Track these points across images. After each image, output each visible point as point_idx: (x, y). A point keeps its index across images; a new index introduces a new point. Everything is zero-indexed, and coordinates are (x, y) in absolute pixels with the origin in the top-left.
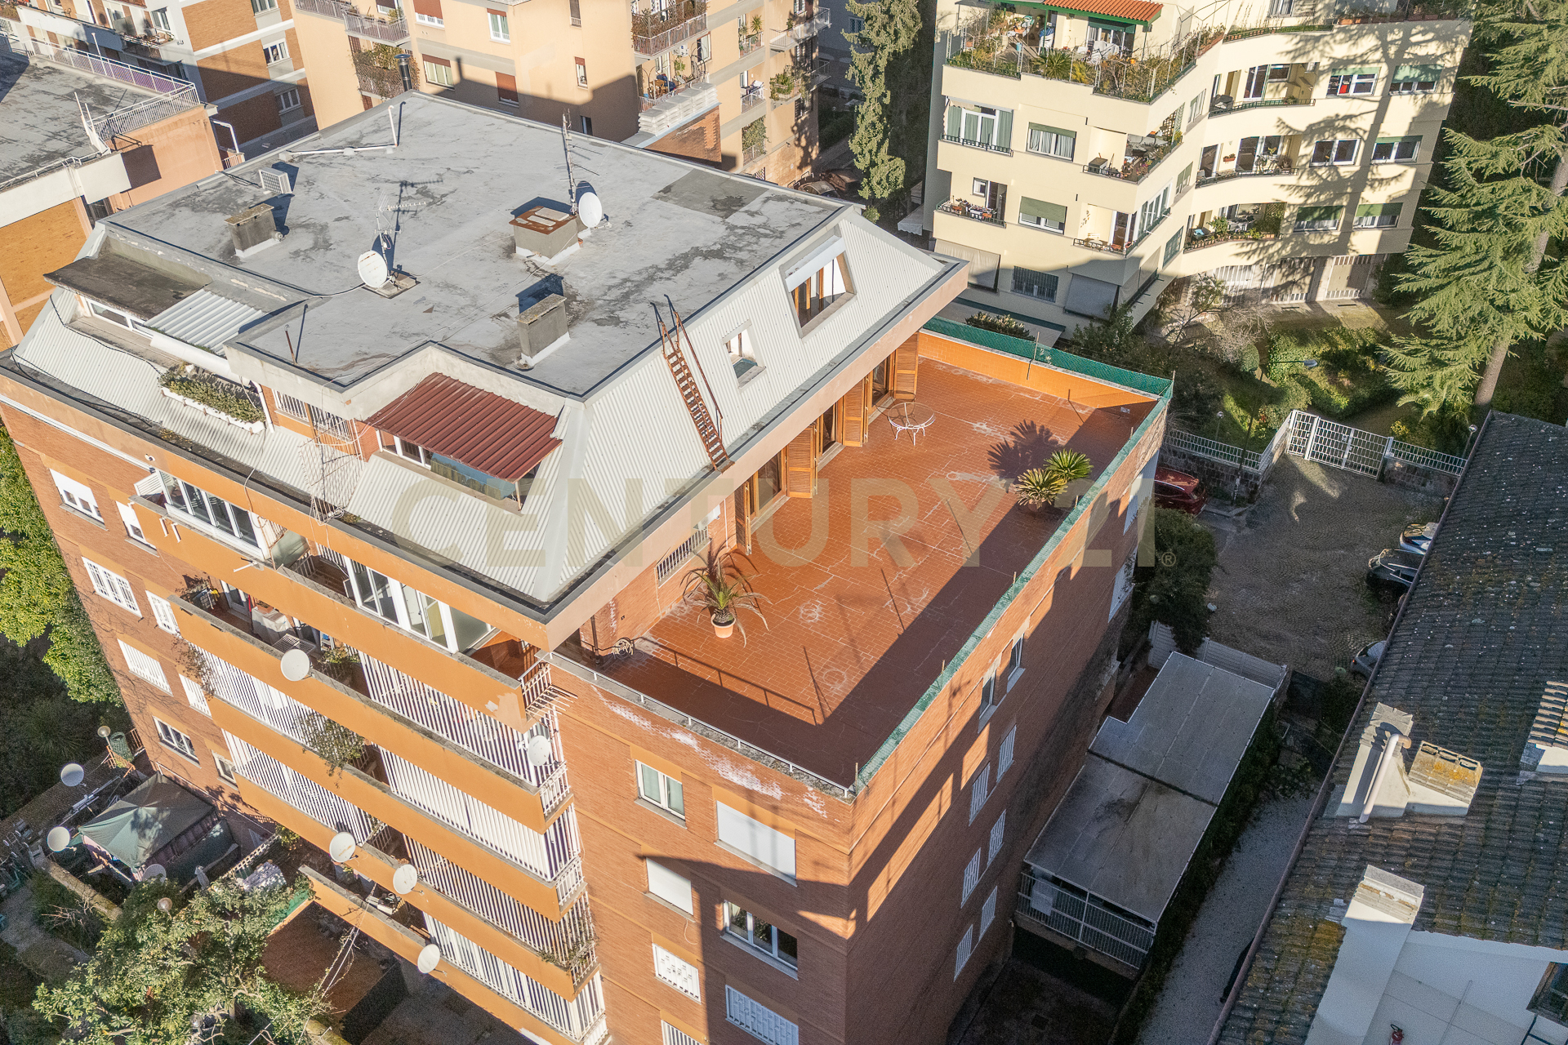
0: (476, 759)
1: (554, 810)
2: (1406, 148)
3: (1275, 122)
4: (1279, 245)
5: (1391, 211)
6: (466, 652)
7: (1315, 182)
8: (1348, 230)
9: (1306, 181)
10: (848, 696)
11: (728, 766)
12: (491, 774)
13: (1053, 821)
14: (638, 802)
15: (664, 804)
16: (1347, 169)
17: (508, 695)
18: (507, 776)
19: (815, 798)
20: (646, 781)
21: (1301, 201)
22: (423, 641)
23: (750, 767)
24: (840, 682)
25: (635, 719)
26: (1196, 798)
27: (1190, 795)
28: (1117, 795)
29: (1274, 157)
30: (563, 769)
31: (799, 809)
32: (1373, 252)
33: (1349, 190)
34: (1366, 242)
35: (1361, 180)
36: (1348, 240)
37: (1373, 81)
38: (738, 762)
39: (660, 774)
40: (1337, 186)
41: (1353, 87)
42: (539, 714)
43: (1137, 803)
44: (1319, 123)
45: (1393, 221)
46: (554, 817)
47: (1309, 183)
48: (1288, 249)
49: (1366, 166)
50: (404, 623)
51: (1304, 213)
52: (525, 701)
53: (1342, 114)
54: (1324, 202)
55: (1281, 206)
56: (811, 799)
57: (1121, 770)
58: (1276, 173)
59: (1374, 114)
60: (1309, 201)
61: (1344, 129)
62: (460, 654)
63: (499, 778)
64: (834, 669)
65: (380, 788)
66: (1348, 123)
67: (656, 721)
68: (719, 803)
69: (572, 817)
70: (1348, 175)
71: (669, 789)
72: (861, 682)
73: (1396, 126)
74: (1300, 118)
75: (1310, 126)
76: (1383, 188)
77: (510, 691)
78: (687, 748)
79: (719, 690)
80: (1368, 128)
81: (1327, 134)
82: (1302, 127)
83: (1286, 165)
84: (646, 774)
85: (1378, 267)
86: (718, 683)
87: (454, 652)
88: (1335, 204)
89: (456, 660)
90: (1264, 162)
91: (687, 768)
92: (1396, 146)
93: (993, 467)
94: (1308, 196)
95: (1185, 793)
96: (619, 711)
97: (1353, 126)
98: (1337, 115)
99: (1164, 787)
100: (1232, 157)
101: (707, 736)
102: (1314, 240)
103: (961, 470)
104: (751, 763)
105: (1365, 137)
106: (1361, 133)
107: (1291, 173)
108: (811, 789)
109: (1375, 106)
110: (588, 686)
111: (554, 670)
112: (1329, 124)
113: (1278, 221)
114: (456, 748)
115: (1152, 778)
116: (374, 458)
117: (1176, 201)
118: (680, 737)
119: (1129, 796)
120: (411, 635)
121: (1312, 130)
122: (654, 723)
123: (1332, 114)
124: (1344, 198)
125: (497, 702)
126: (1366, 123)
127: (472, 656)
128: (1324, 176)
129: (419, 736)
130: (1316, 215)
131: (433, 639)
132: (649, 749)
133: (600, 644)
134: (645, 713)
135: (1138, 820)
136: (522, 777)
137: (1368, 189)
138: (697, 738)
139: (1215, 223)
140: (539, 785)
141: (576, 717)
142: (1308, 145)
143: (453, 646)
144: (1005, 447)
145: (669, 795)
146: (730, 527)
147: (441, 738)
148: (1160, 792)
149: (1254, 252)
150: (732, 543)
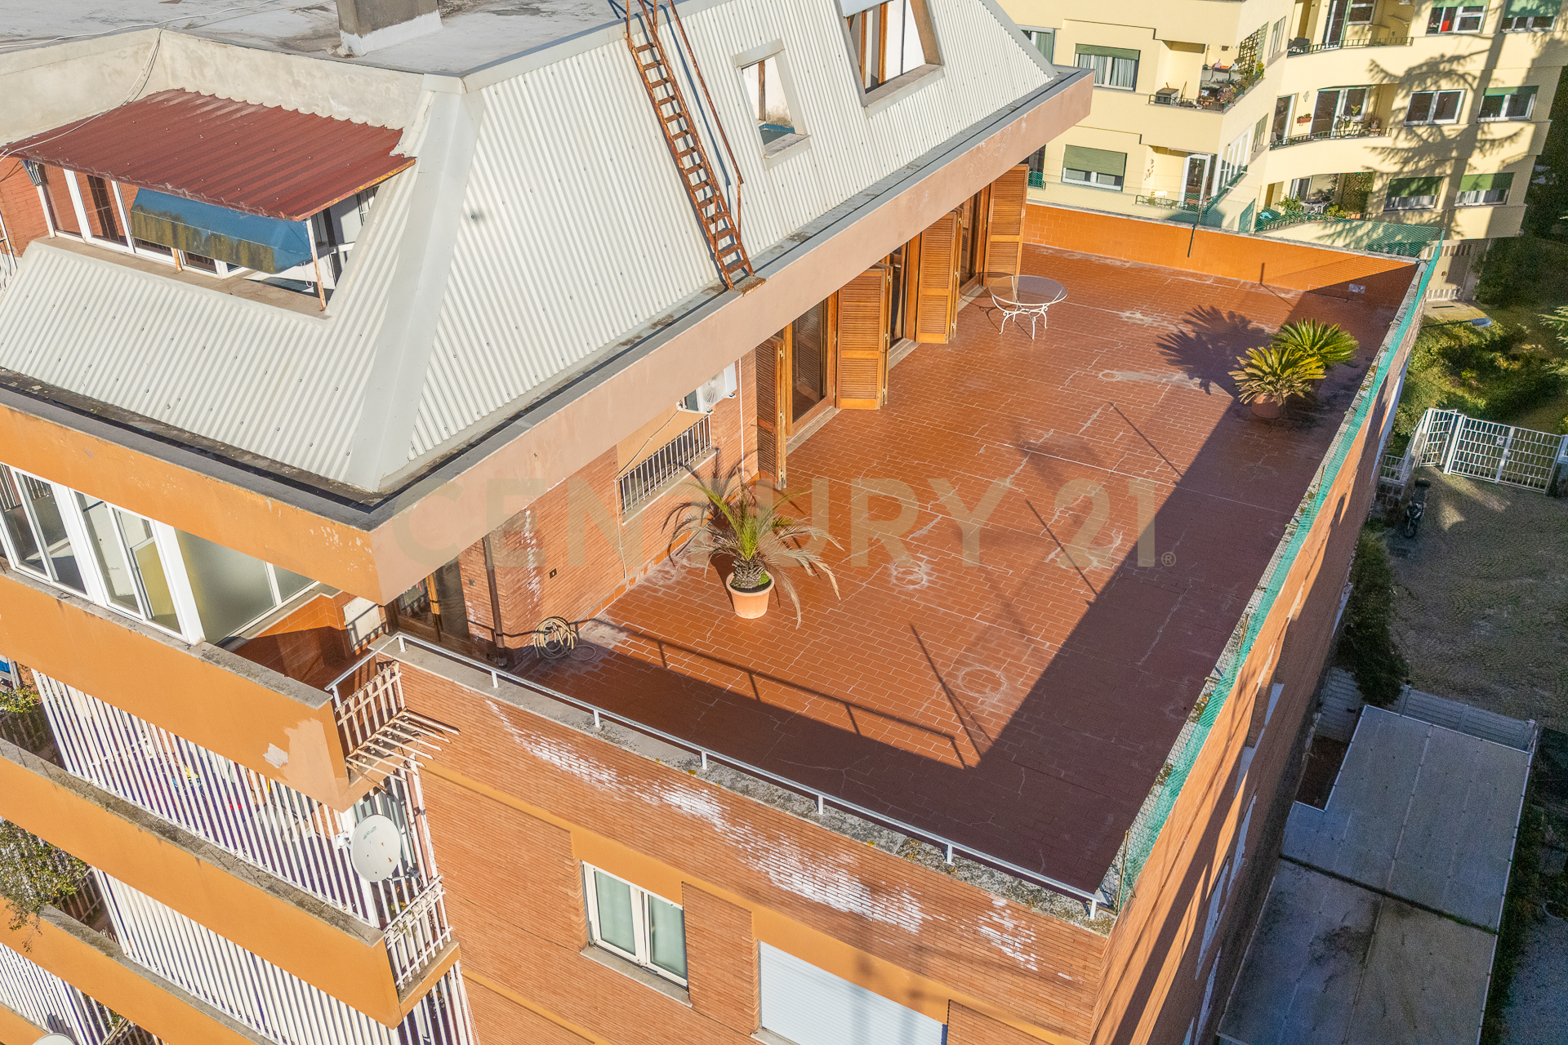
0: (258, 877)
1: (418, 977)
2: (1519, 104)
3: (1367, 65)
4: (1369, 225)
5: (1502, 182)
6: (224, 644)
7: (1413, 144)
8: (1450, 209)
9: (1403, 142)
10: (1016, 714)
11: (793, 861)
12: (287, 906)
13: (1248, 967)
14: (588, 954)
15: (642, 956)
16: (1451, 128)
17: (304, 725)
18: (319, 909)
19: (1009, 924)
20: (605, 909)
21: (1396, 168)
22: (134, 624)
23: (845, 858)
24: (994, 689)
25: (581, 769)
26: (1461, 922)
27: (1450, 917)
28: (1337, 921)
29: (1359, 118)
30: (435, 894)
31: (967, 949)
32: (1481, 235)
33: (1454, 154)
34: (1474, 222)
35: (1469, 141)
36: (1452, 218)
37: (1481, 15)
38: (815, 849)
39: (635, 890)
40: (1440, 149)
41: (1457, 22)
42: (377, 769)
43: (1371, 932)
44: (1420, 66)
45: (1501, 197)
46: (420, 990)
47: (1406, 145)
48: (1381, 230)
49: (1474, 125)
50: (96, 590)
51: (1398, 186)
52: (346, 742)
53: (1448, 54)
54: (1424, 170)
55: (1369, 176)
56: (999, 928)
57: (1332, 881)
58: (1361, 135)
59: (1486, 55)
60: (1406, 169)
61: (1449, 74)
62: (208, 646)
63: (302, 913)
64: (978, 667)
65: (103, 947)
66: (1455, 66)
67: (628, 768)
68: (767, 950)
69: (459, 986)
70: (1453, 134)
71: (652, 923)
72: (1036, 688)
73: (1511, 74)
74: (1397, 60)
75: (1409, 72)
76: (1495, 151)
77: (307, 715)
78: (698, 824)
79: (756, 705)
80: (1478, 74)
81: (1429, 82)
82: (1400, 72)
83: (1373, 125)
84: (604, 893)
85: (1481, 258)
86: (751, 694)
87: (193, 641)
88: (1437, 171)
89: (196, 656)
90: (1347, 124)
91: (698, 872)
92: (1507, 97)
93: (1172, 362)
94: (1406, 162)
95: (1440, 914)
96: (547, 753)
97: (1461, 70)
98: (1443, 56)
99: (1408, 906)
100: (1308, 116)
101: (746, 791)
102: (1412, 220)
103: (1120, 369)
104: (850, 847)
105: (1475, 85)
106: (1470, 79)
107: (1381, 134)
108: (1000, 902)
109: (1487, 44)
110: (479, 703)
111: (409, 676)
112: (1433, 68)
113: (1365, 195)
114: (221, 858)
115: (1384, 893)
116: (35, 249)
117: (1252, 159)
118: (684, 801)
119: (1357, 920)
120: (111, 613)
121: (1412, 76)
122: (623, 772)
123: (1436, 54)
124: (1448, 163)
125: (284, 745)
126: (1476, 66)
127: (237, 651)
128: (1425, 136)
129: (151, 838)
130: (1414, 187)
131: (154, 619)
132: (612, 835)
133: (507, 624)
134: (601, 753)
135: (1380, 957)
136: (349, 911)
137: (1476, 153)
138: (722, 798)
139: (1287, 203)
140: (383, 925)
141: (456, 776)
142: (1407, 95)
143: (192, 630)
144: (1183, 337)
145: (653, 936)
146: (746, 436)
147: (194, 839)
148: (1401, 914)
149: (1340, 234)
150: (751, 468)
